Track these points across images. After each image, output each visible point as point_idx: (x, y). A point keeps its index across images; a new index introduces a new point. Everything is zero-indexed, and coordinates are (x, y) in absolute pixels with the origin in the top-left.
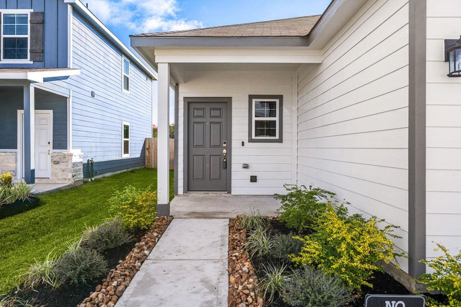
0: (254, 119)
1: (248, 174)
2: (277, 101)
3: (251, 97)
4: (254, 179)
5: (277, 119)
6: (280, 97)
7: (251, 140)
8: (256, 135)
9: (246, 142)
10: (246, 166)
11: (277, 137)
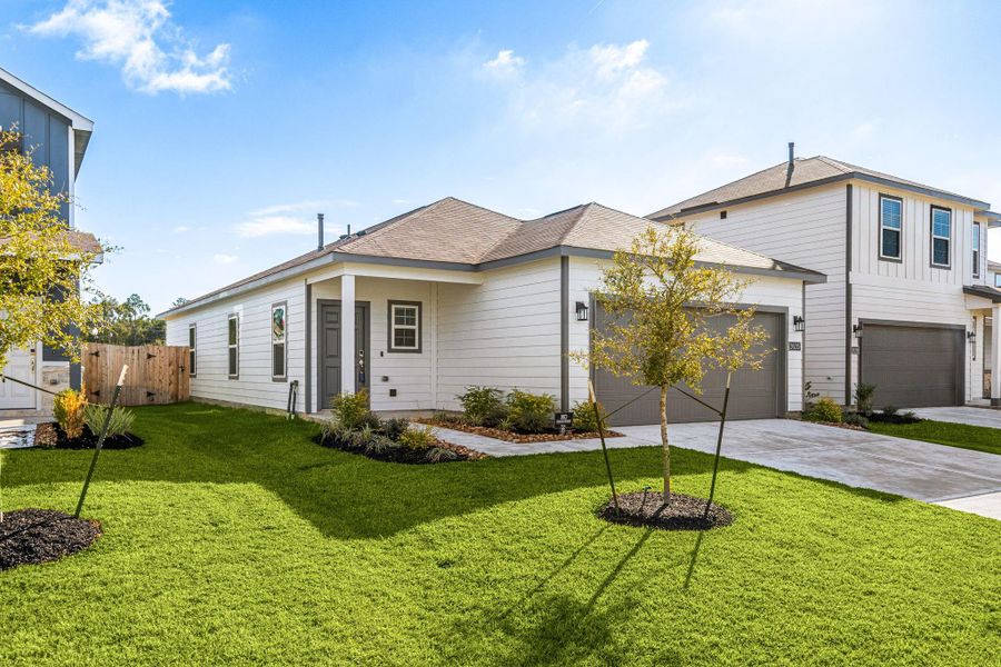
0: (394, 326)
1: (387, 387)
2: (417, 308)
3: (390, 303)
4: (393, 393)
5: (416, 327)
6: (419, 304)
7: (390, 350)
8: (396, 345)
9: (385, 352)
10: (386, 379)
11: (417, 347)
